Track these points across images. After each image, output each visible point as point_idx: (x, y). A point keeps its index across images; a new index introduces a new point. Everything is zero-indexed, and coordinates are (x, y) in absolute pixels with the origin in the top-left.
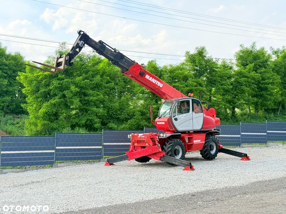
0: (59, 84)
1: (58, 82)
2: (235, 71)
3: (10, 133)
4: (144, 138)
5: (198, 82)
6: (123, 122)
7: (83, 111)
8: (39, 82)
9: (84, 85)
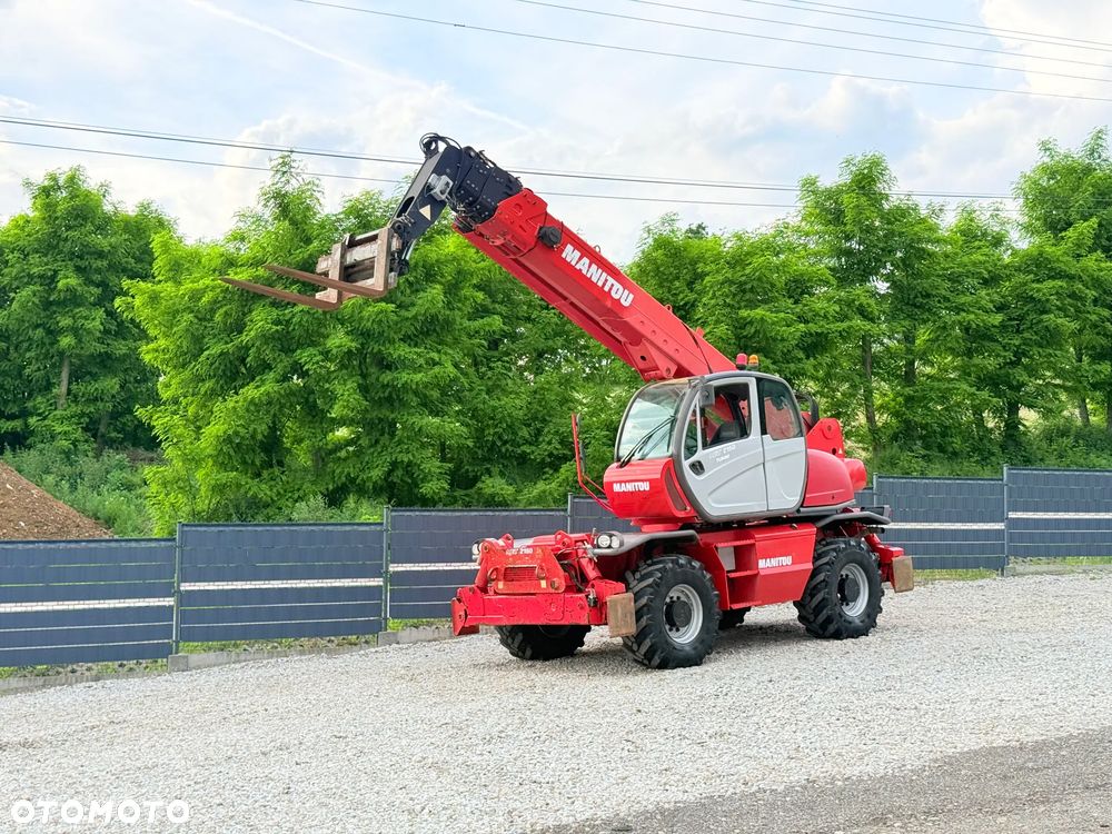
0: (277, 322)
1: (275, 313)
2: (1015, 253)
3: (109, 522)
4: (532, 556)
5: (854, 300)
6: (544, 473)
7: (377, 428)
8: (204, 318)
9: (376, 327)
